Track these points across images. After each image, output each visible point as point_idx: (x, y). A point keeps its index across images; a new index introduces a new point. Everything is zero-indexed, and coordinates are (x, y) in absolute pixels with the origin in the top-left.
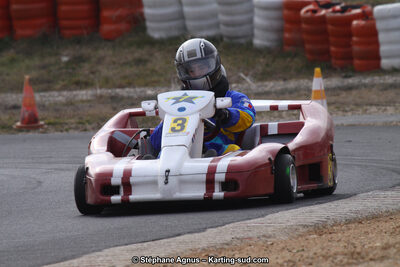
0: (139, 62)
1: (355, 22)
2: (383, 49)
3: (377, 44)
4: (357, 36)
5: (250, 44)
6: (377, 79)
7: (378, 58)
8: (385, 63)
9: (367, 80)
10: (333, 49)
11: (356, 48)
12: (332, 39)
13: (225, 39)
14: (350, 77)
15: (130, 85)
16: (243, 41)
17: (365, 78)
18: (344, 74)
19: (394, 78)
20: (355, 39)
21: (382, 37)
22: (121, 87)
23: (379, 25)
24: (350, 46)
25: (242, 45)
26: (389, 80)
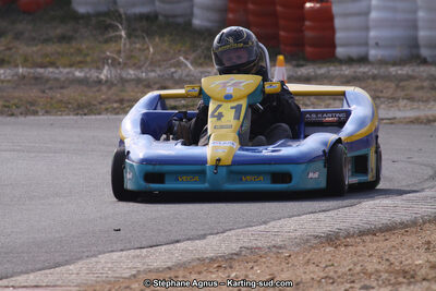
0: (63, 39)
1: (308, 5)
2: (339, 36)
3: (333, 30)
4: (310, 20)
5: (189, 23)
6: (333, 70)
7: (333, 46)
8: (340, 51)
9: (323, 70)
10: (282, 33)
11: (308, 34)
12: (282, 23)
13: (160, 18)
14: (302, 66)
15: (53, 64)
16: (180, 20)
17: (320, 68)
18: (294, 63)
19: (353, 70)
20: (307, 23)
21: (338, 22)
22: (42, 66)
23: (336, 9)
24: (302, 31)
25: (179, 25)
26: (347, 71)
